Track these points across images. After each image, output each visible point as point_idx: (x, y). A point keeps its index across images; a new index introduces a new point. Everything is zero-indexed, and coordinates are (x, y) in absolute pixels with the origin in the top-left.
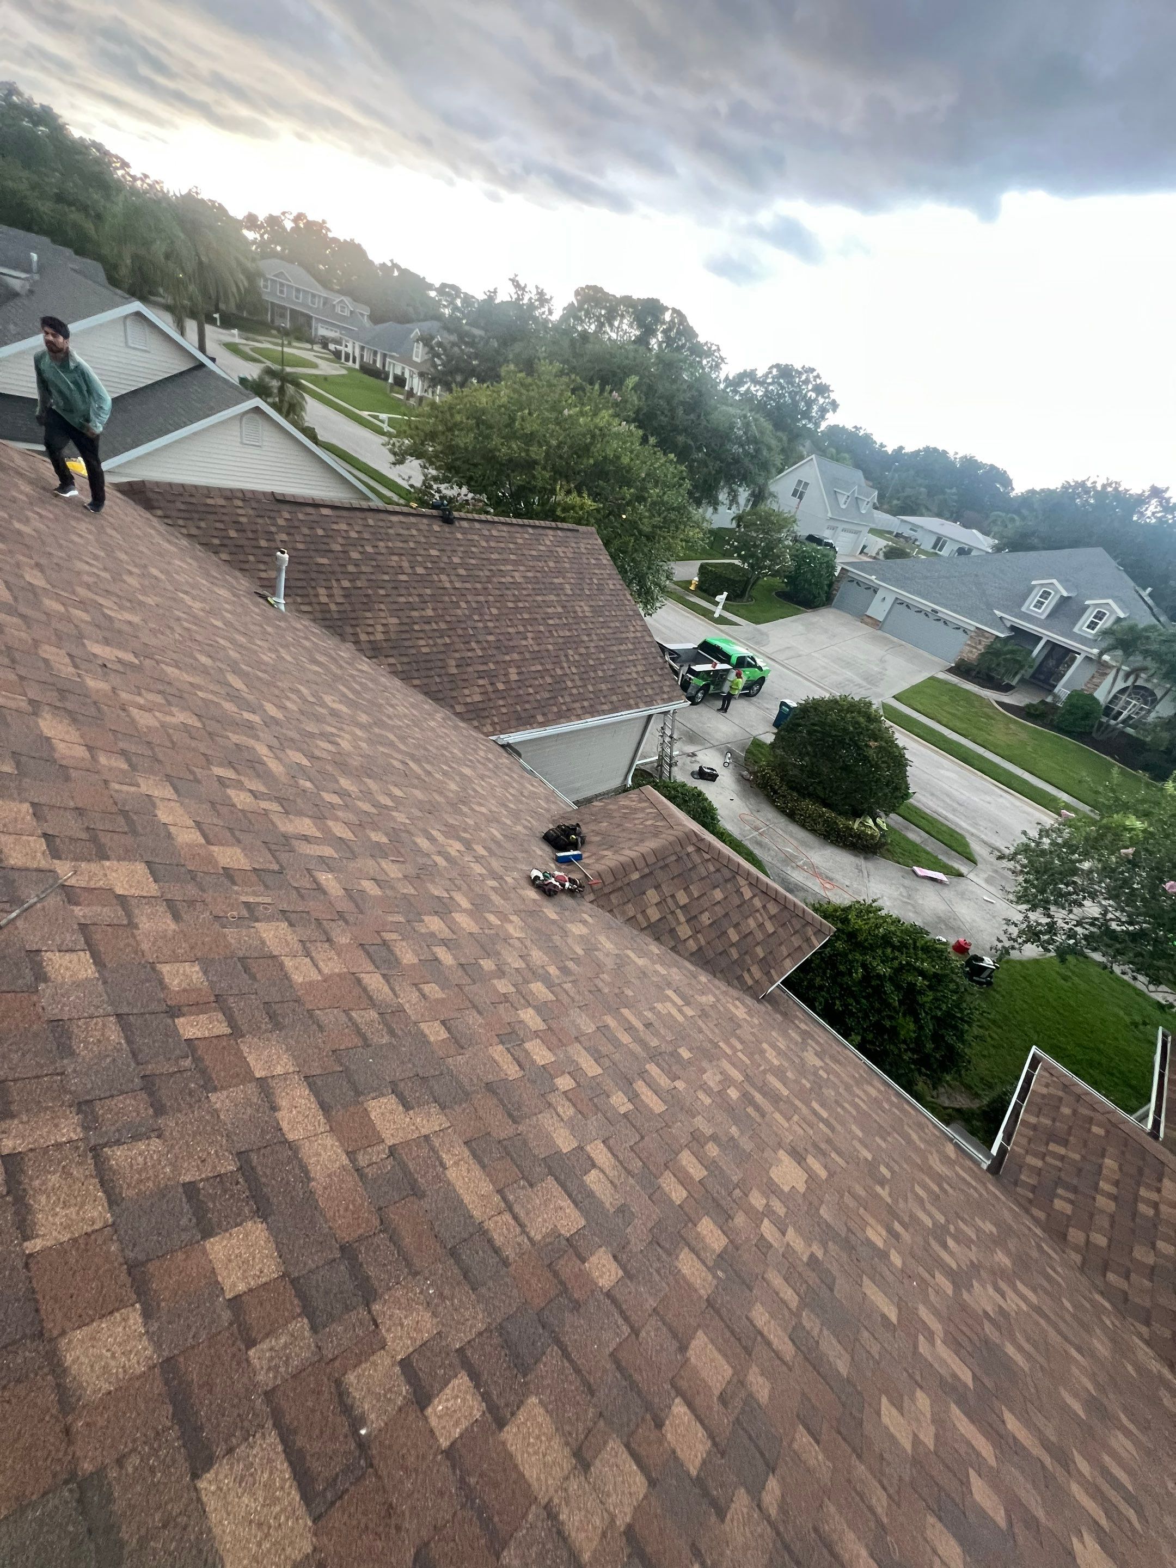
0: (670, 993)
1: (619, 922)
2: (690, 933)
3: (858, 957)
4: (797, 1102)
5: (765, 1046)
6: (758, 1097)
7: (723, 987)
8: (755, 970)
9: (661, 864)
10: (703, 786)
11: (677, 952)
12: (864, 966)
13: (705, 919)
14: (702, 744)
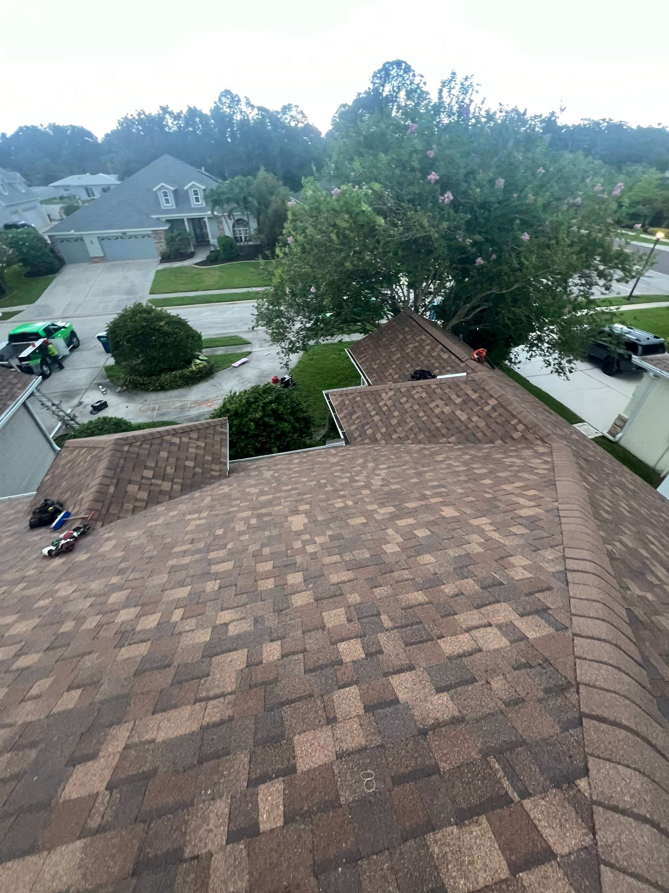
0: (189, 517)
1: (129, 517)
2: (170, 484)
3: (246, 419)
4: (278, 495)
5: (247, 490)
6: (263, 511)
7: (208, 488)
8: (214, 467)
9: (119, 470)
10: (102, 414)
11: (174, 498)
12: (251, 420)
13: (170, 470)
14: (79, 394)
